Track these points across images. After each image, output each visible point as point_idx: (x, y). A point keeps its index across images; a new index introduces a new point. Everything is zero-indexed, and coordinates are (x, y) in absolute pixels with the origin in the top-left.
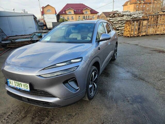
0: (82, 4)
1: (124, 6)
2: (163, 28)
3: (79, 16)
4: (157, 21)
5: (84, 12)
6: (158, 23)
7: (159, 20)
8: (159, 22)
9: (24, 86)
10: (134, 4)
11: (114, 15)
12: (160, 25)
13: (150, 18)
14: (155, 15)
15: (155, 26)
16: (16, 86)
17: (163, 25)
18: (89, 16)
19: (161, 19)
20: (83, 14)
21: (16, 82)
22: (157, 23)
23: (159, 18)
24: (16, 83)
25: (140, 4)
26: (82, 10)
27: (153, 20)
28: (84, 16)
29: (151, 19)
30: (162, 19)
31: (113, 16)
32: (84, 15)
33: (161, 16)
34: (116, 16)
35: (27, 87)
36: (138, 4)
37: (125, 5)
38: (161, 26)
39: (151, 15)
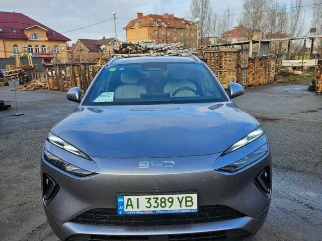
0: (21, 15)
1: (127, 28)
2: (231, 76)
3: (15, 46)
4: (221, 64)
5: (28, 34)
6: (223, 68)
7: (224, 61)
8: (223, 65)
9: (180, 202)
10: (147, 27)
11: (125, 47)
12: (226, 71)
13: (208, 58)
14: (217, 52)
15: (219, 73)
16: (152, 209)
17: (231, 72)
18: (44, 46)
19: (226, 60)
20: (26, 39)
21: (152, 197)
22: (221, 67)
23: (223, 59)
24: (152, 201)
25: (161, 29)
26: (22, 30)
27: (213, 61)
28: (30, 46)
29: (211, 59)
30: (228, 61)
31: (124, 49)
32: (28, 43)
33: (225, 54)
34: (131, 50)
35: (189, 204)
36: (156, 29)
37: (130, 27)
38: (227, 73)
39: (210, 53)
